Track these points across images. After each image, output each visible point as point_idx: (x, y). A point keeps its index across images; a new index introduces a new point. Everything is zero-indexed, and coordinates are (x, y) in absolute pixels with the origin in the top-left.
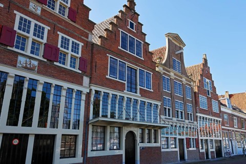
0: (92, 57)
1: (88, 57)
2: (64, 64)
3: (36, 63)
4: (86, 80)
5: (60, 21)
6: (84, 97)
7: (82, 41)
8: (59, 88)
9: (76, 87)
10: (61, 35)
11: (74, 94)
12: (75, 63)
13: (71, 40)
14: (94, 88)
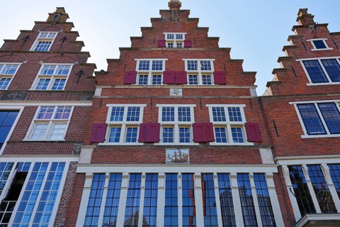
0: (264, 116)
1: (258, 119)
2: (225, 141)
3: (186, 152)
4: (266, 154)
5: (205, 92)
6: (270, 183)
7: (241, 101)
8: (224, 177)
9: (251, 169)
10: (210, 106)
11: (252, 181)
12: (240, 135)
13: (226, 107)
14: (285, 163)
